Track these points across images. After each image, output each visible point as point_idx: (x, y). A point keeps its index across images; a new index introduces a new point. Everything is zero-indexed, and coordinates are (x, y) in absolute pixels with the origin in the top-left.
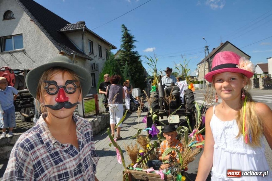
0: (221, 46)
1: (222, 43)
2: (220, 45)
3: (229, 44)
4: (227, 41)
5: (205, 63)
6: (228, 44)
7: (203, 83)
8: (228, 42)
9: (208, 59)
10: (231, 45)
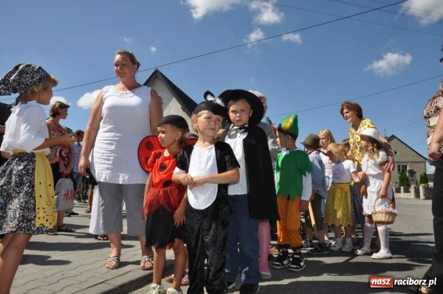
3: (395, 139)
8: (393, 137)
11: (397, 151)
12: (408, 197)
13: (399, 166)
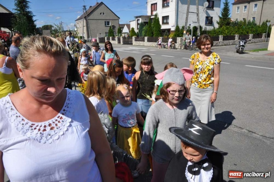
0: (97, 5)
1: (98, 3)
4: (102, 2)
5: (84, 20)
6: (102, 4)
7: (82, 38)
9: (86, 16)
11: (104, 13)
12: (114, 43)
13: (105, 22)
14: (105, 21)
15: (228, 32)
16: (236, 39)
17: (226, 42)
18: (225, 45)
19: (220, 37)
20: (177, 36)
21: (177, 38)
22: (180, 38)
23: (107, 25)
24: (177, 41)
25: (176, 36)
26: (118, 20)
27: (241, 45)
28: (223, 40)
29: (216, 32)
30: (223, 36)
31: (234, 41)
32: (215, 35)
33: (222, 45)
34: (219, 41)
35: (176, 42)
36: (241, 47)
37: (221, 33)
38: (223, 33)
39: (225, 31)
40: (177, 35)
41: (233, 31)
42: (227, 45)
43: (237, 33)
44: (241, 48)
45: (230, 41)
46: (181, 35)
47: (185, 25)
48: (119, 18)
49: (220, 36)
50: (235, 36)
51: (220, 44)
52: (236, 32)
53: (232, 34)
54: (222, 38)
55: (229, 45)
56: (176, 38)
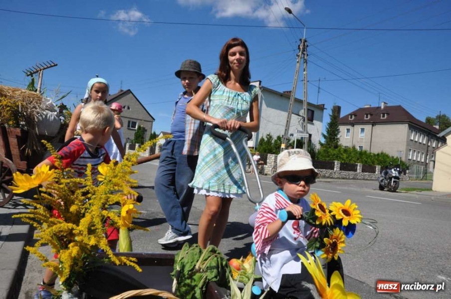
0: (119, 94)
1: (122, 91)
2: (119, 92)
3: (131, 94)
4: (129, 90)
6: (129, 94)
8: (129, 92)
10: (134, 97)
11: (130, 107)
13: (129, 122)
14: (130, 120)
15: (347, 158)
16: (358, 171)
17: (344, 173)
18: (343, 178)
19: (336, 164)
20: (267, 151)
21: (269, 155)
22: (274, 155)
23: (132, 127)
24: (268, 161)
25: (265, 152)
26: (152, 122)
27: (394, 175)
28: (340, 170)
29: (330, 154)
30: (340, 162)
31: (356, 173)
32: (328, 159)
33: (339, 178)
34: (333, 169)
35: (266, 163)
36: (393, 180)
37: (337, 157)
38: (340, 158)
39: (342, 154)
40: (268, 149)
41: (353, 157)
42: (346, 178)
43: (359, 161)
44: (394, 182)
45: (350, 172)
46: (274, 151)
47: (285, 133)
48: (154, 119)
49: (336, 162)
50: (357, 165)
51: (336, 176)
52: (358, 159)
53: (352, 162)
54: (339, 165)
55: (349, 179)
56: (267, 156)
